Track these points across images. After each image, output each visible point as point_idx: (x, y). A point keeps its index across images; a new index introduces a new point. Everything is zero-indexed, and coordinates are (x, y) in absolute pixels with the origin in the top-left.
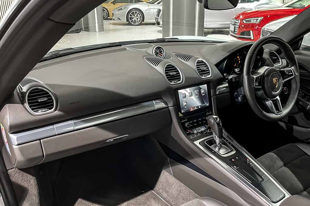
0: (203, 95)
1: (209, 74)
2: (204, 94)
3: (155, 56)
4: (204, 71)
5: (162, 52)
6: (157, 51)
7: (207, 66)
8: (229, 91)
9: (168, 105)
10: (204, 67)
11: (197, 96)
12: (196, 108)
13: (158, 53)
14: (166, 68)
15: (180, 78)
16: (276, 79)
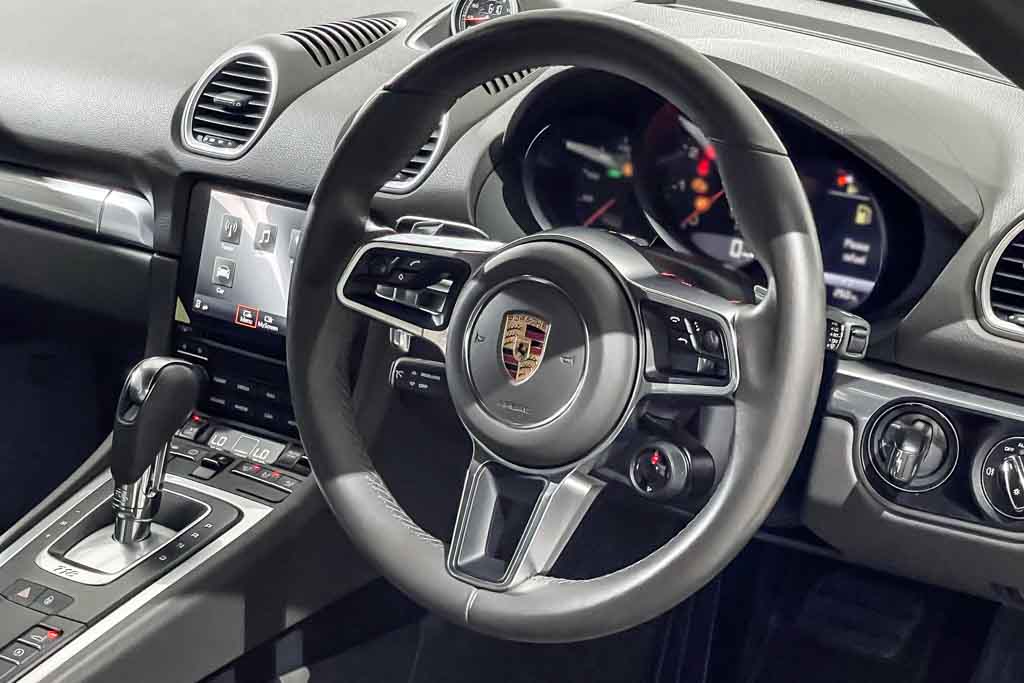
12: (269, 325)
14: (232, 66)
15: (251, 132)
16: (529, 328)
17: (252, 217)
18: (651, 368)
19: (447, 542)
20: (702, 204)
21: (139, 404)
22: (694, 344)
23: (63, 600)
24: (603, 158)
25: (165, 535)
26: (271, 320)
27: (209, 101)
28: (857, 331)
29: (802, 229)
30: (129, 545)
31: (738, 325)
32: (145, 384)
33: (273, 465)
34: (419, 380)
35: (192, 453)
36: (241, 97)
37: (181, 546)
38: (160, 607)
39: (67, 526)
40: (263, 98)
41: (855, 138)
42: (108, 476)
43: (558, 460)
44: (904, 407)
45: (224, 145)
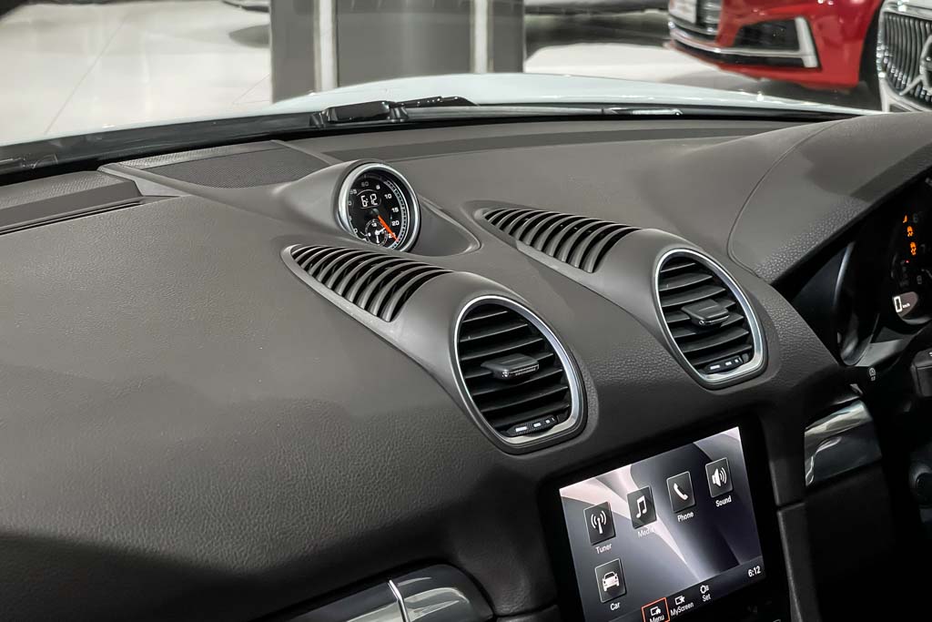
0: (719, 503)
1: (751, 353)
2: (729, 500)
3: (355, 231)
4: (714, 330)
5: (394, 202)
6: (365, 204)
7: (728, 294)
8: (878, 454)
9: (490, 603)
10: (715, 306)
11: (680, 517)
12: (683, 606)
13: (368, 216)
17: (618, 493)
26: (682, 599)
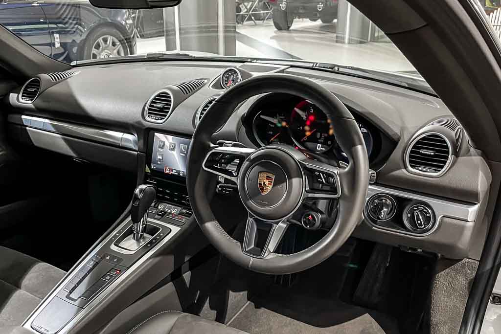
11: (181, 154)
14: (159, 96)
15: (166, 115)
16: (267, 177)
17: (168, 141)
18: (308, 189)
19: (242, 242)
20: (308, 134)
21: (138, 199)
22: (324, 182)
23: (119, 260)
24: (275, 121)
25: (149, 238)
26: (175, 171)
27: (153, 106)
28: (373, 175)
29: (361, 144)
30: (138, 240)
31: (340, 175)
32: (140, 193)
33: (179, 214)
34: (226, 191)
35: (154, 211)
36: (163, 105)
37: (154, 241)
38: (151, 260)
39: (119, 235)
40: (170, 105)
41: (365, 113)
42: (130, 218)
43: (277, 217)
44: (379, 196)
45: (158, 119)
